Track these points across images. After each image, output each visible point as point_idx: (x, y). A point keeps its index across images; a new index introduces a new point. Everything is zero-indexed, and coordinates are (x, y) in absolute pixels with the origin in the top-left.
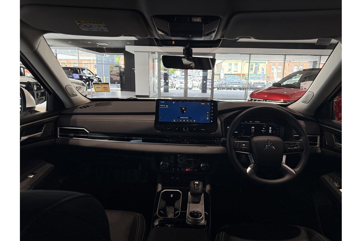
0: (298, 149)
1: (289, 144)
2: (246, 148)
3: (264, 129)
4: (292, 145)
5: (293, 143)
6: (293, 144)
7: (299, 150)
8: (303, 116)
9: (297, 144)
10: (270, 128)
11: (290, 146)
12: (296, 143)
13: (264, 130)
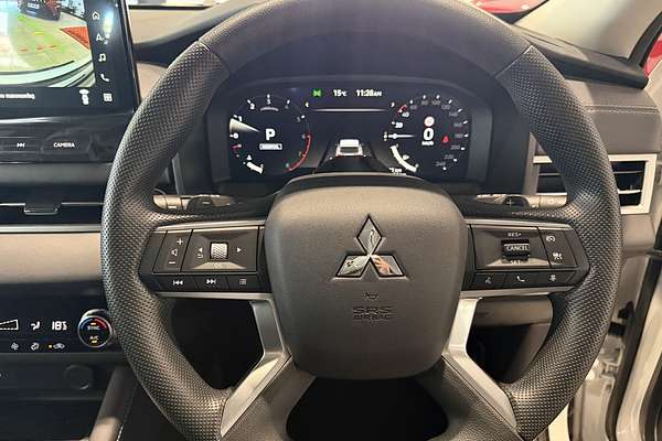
0: (552, 270)
1: (502, 235)
2: (230, 266)
3: (399, 125)
4: (517, 247)
5: (523, 232)
6: (524, 237)
7: (553, 278)
8: (585, 59)
9: (548, 238)
10: (429, 121)
11: (503, 249)
12: (540, 234)
13: (399, 131)
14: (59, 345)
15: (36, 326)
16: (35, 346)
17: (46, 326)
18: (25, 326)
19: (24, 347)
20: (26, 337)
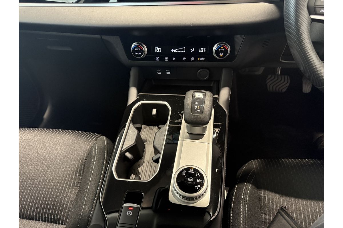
14: (203, 59)
15: (192, 50)
16: (193, 59)
17: (197, 50)
18: (188, 50)
19: (188, 60)
20: (188, 55)
